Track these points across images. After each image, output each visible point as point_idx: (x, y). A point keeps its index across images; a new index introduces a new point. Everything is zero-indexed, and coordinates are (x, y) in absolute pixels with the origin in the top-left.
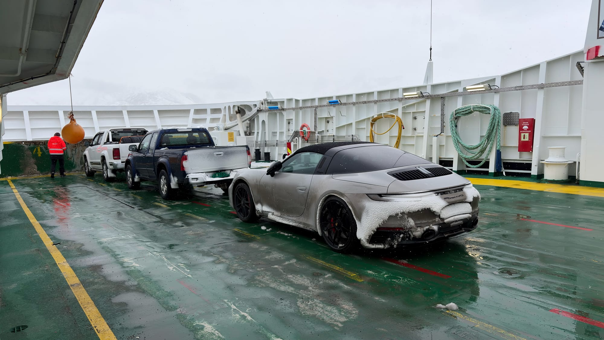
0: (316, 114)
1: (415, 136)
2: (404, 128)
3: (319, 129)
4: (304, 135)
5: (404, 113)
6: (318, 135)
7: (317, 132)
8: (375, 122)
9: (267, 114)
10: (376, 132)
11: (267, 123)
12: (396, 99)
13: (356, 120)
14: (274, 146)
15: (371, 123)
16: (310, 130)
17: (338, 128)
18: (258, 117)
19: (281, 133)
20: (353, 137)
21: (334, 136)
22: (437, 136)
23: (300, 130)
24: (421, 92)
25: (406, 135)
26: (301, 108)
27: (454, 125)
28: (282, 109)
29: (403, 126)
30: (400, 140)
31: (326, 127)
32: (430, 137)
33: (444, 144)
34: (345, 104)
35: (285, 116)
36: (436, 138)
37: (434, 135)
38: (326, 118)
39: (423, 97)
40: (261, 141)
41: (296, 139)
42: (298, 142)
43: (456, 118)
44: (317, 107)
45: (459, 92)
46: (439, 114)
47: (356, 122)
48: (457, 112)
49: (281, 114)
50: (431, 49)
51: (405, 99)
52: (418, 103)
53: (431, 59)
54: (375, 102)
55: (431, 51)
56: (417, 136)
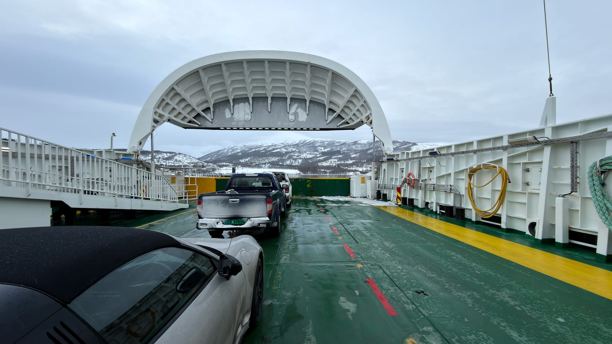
0: (420, 164)
1: (527, 192)
2: (510, 182)
3: (423, 178)
4: (410, 182)
5: (510, 164)
6: (422, 183)
7: (420, 180)
8: (474, 173)
9: (387, 163)
10: (475, 184)
11: (386, 171)
12: (499, 148)
13: (454, 170)
14: (391, 189)
15: (469, 174)
16: (414, 177)
17: (439, 178)
18: (382, 166)
19: (396, 179)
20: (452, 187)
21: (434, 184)
22: (563, 196)
23: (407, 177)
24: (534, 137)
25: (513, 191)
26: (410, 159)
27: (597, 183)
28: (397, 160)
29: (509, 179)
30: (504, 196)
31: (429, 176)
32: (550, 197)
33: (578, 207)
34: (444, 155)
35: (399, 166)
36: (562, 198)
37: (558, 194)
38: (429, 168)
39: (538, 143)
40: (382, 185)
41: (406, 185)
42: (406, 187)
43: (602, 172)
44: (421, 158)
45: (610, 132)
46: (568, 165)
47: (454, 172)
48: (604, 162)
49: (397, 165)
50: (550, 79)
51: (512, 147)
52: (532, 152)
53: (551, 93)
54: (475, 152)
55: (551, 83)
56: (531, 194)
